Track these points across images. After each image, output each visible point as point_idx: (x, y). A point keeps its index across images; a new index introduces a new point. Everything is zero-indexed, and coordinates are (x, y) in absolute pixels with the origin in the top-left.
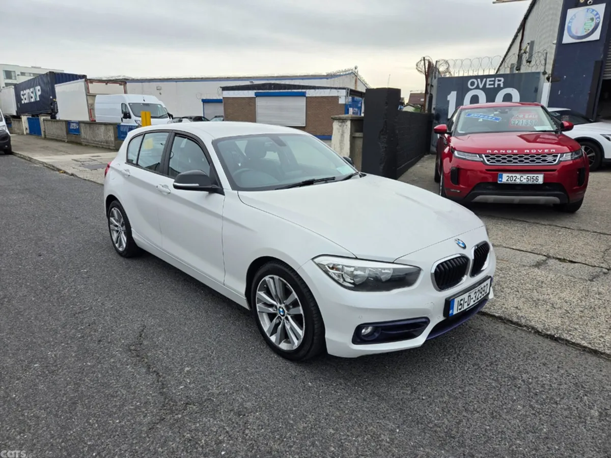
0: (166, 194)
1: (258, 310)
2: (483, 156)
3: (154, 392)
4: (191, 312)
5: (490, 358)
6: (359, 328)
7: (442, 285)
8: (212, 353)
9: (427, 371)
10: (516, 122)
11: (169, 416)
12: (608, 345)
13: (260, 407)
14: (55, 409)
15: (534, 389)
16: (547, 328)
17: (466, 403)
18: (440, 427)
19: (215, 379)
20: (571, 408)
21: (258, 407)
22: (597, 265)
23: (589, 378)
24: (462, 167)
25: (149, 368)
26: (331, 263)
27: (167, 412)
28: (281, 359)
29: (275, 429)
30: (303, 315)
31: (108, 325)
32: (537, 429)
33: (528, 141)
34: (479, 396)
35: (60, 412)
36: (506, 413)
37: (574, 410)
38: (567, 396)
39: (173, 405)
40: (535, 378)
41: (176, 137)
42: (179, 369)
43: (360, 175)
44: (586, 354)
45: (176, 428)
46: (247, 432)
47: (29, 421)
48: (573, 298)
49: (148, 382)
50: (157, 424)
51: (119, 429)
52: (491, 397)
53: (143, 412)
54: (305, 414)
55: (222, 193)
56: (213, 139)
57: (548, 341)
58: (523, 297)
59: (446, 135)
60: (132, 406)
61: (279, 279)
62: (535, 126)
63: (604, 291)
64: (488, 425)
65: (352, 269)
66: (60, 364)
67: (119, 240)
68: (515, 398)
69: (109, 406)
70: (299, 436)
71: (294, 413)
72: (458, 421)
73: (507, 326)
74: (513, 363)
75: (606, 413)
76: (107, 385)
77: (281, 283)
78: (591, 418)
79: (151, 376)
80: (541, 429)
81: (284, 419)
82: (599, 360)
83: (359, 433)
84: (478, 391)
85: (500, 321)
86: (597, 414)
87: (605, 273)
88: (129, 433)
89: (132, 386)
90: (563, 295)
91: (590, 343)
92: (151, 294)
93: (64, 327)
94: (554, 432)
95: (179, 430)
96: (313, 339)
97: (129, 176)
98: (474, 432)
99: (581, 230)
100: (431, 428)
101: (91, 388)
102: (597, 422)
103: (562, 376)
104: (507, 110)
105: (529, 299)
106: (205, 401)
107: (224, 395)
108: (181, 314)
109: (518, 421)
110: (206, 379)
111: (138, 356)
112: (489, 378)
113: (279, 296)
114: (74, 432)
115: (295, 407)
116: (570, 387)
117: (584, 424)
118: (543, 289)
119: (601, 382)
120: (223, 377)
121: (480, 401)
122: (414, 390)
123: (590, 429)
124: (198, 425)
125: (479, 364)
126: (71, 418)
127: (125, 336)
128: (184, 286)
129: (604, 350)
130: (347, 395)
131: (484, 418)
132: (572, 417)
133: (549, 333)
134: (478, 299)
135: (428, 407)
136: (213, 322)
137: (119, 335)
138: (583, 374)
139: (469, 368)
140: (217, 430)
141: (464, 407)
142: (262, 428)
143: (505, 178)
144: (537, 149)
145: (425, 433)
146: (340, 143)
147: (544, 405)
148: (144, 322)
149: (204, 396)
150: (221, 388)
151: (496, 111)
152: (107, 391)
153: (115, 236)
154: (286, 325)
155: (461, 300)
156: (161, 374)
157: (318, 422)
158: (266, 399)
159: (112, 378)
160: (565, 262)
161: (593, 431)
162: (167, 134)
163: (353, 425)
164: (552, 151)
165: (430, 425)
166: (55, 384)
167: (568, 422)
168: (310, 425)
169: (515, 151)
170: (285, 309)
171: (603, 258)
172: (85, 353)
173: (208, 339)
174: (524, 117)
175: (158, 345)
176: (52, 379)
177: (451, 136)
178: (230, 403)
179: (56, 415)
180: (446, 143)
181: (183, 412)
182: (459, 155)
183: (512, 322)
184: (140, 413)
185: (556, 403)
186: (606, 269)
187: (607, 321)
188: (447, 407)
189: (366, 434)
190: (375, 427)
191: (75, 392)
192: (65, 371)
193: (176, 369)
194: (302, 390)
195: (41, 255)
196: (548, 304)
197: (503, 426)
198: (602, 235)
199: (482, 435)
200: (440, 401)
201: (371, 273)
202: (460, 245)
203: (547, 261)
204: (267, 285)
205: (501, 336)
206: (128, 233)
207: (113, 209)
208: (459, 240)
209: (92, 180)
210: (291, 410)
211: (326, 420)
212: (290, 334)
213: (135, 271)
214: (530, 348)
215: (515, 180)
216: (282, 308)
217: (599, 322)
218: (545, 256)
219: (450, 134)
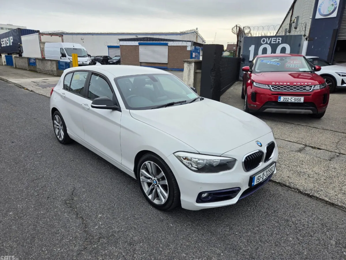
0: (86, 109)
1: (141, 180)
2: (270, 86)
3: (81, 231)
4: (102, 179)
5: (274, 208)
6: (200, 194)
7: (248, 168)
8: (114, 205)
9: (239, 217)
10: (289, 66)
11: (89, 246)
12: (340, 200)
13: (143, 240)
14: (22, 242)
15: (299, 227)
16: (305, 190)
17: (261, 237)
18: (246, 252)
19: (116, 222)
20: (320, 239)
21: (141, 240)
22: (333, 151)
23: (330, 220)
24: (258, 92)
25: (77, 215)
26: (184, 156)
27: (88, 243)
28: (155, 209)
29: (151, 254)
30: (168, 185)
31: (53, 187)
32: (301, 253)
33: (294, 77)
34: (268, 232)
35: (25, 243)
36: (283, 242)
37: (322, 241)
38: (317, 232)
39: (92, 239)
40: (300, 220)
41: (92, 75)
42: (95, 215)
43: (200, 99)
44: (328, 205)
45: (93, 253)
46: (135, 256)
47: (6, 250)
48: (320, 171)
49: (77, 224)
50: (82, 251)
51: (60, 254)
52: (275, 233)
53: (74, 243)
54: (169, 244)
55: (120, 111)
56: (115, 77)
57: (306, 198)
58: (292, 170)
59: (249, 73)
60: (67, 239)
61: (154, 164)
62: (299, 68)
63: (337, 167)
64: (273, 250)
65: (197, 160)
66: (25, 212)
67: (59, 133)
68: (288, 233)
69: (54, 239)
70: (165, 258)
71: (162, 243)
72: (256, 248)
73: (283, 187)
74: (287, 211)
75: (339, 242)
76: (53, 226)
77: (155, 166)
78: (331, 246)
79: (79, 220)
80: (303, 253)
81: (156, 248)
82: (335, 209)
83: (200, 256)
84: (267, 229)
85: (279, 185)
86: (334, 243)
87: (337, 156)
88: (66, 257)
89: (67, 227)
90: (314, 169)
91: (330, 199)
92: (78, 168)
93: (27, 188)
94: (310, 254)
95: (95, 255)
96: (173, 199)
97: (65, 97)
98: (265, 254)
99: (324, 129)
100: (241, 252)
101: (43, 228)
102: (334, 248)
103: (314, 219)
104: (284, 59)
105: (296, 172)
106: (111, 236)
107: (121, 232)
108: (96, 180)
109: (290, 248)
110: (111, 222)
111: (71, 207)
112: (273, 221)
113: (154, 173)
114: (33, 257)
115: (163, 240)
116: (319, 226)
117: (327, 249)
118: (303, 166)
119: (336, 223)
120: (121, 221)
121: (269, 235)
122: (231, 229)
123: (330, 253)
124: (106, 252)
125: (267, 212)
126: (31, 248)
127: (63, 194)
128: (98, 163)
129: (338, 203)
130: (193, 232)
131: (271, 246)
132: (321, 245)
133: (307, 192)
134: (268, 175)
135: (239, 239)
136: (115, 185)
137: (60, 193)
138: (326, 218)
139: (262, 214)
140: (118, 255)
141: (259, 239)
142: (144, 254)
143: (282, 99)
144: (300, 82)
145: (238, 256)
146: (188, 76)
147: (305, 238)
148: (74, 186)
149: (110, 233)
150: (120, 228)
151: (278, 59)
152: (52, 230)
153: (57, 131)
154: (158, 190)
155: (259, 177)
156: (84, 219)
157: (176, 249)
158: (146, 234)
159: (55, 221)
160: (315, 149)
161: (332, 254)
162: (88, 73)
163: (196, 251)
164: (309, 83)
165: (241, 251)
166: (22, 225)
167: (318, 248)
168: (171, 251)
169: (288, 84)
170: (157, 181)
171: (336, 146)
172: (40, 205)
173: (112, 197)
174: (293, 63)
175: (82, 200)
176: (20, 222)
177: (252, 73)
178: (125, 237)
179: (23, 246)
180: (249, 77)
181: (98, 243)
182: (256, 84)
183: (286, 186)
184: (72, 244)
185: (311, 236)
186: (338, 153)
187: (339, 186)
188: (250, 239)
189: (204, 257)
190: (209, 252)
191: (34, 231)
192: (28, 217)
193: (93, 215)
194: (167, 229)
195: (13, 143)
196: (306, 175)
197: (282, 251)
198: (336, 133)
199: (270, 257)
200: (246, 235)
201: (207, 162)
202: (259, 144)
203: (305, 148)
204: (146, 166)
205: (280, 194)
206: (65, 130)
207: (56, 116)
208: (258, 141)
209: (43, 94)
210: (160, 241)
211: (181, 248)
212: (160, 195)
213: (69, 153)
214: (296, 202)
215: (287, 100)
216: (155, 180)
217: (335, 186)
218: (304, 145)
219: (251, 72)
